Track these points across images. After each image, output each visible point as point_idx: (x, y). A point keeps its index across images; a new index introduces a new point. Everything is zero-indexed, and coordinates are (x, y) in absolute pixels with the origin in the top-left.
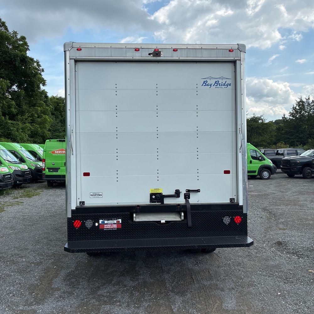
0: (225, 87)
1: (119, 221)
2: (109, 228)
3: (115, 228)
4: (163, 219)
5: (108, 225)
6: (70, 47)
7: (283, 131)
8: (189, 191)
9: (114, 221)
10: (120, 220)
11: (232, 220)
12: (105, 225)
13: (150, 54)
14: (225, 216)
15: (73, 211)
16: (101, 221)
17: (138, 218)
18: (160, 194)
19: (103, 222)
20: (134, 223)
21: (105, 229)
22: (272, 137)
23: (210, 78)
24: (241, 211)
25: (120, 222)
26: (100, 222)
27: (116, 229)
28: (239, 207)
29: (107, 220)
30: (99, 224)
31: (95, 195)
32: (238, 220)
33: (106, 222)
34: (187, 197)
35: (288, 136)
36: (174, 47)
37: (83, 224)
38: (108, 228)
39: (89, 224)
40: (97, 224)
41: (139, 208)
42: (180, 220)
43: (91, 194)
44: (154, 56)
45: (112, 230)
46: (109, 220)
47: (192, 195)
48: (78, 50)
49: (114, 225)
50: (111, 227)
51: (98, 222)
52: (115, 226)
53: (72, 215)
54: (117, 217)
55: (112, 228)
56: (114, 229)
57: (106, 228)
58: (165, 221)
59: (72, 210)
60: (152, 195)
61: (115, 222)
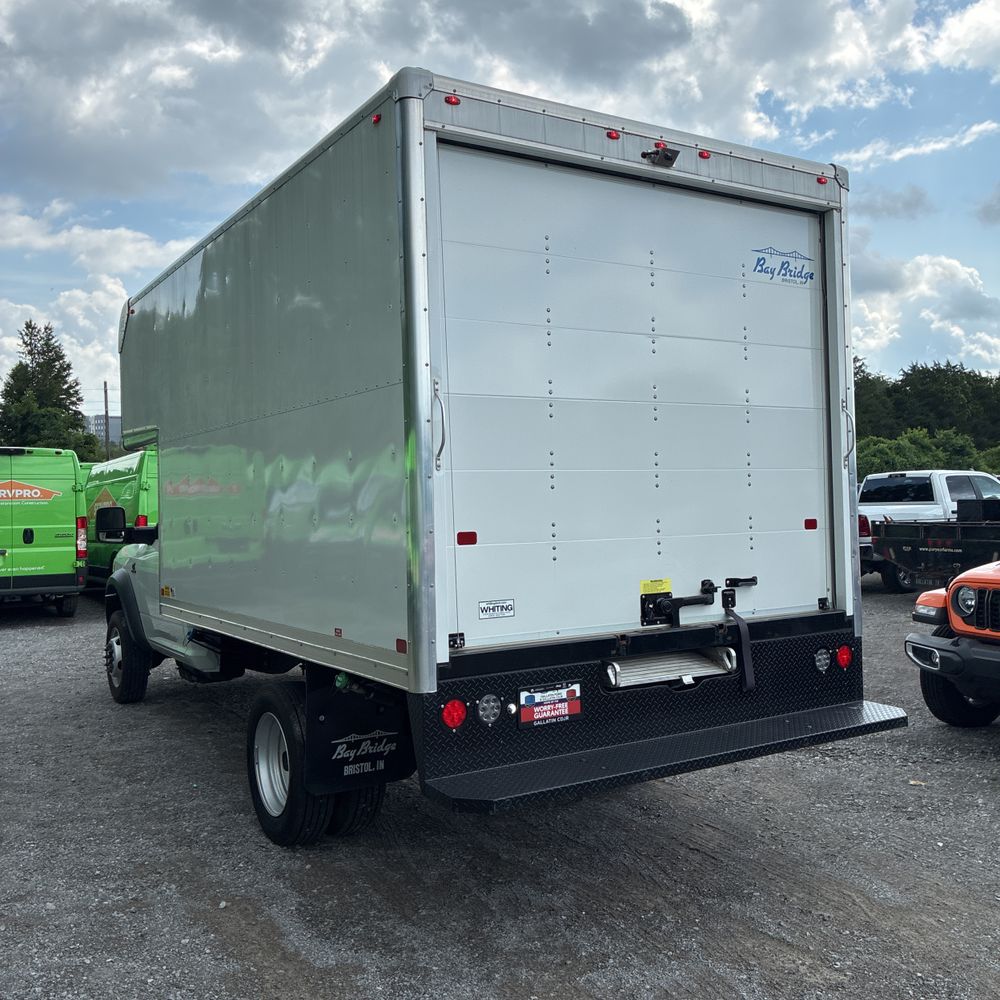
0: (801, 282)
1: (574, 691)
2: (549, 718)
3: (564, 716)
4: (688, 672)
5: (545, 708)
6: (426, 87)
8: (734, 583)
9: (560, 691)
10: (576, 687)
11: (833, 658)
12: (536, 709)
13: (644, 155)
14: (820, 648)
15: (442, 671)
16: (524, 695)
17: (625, 676)
18: (667, 595)
19: (530, 699)
20: (613, 693)
21: (537, 720)
23: (772, 252)
24: (849, 630)
25: (578, 694)
26: (523, 702)
27: (567, 718)
28: (846, 620)
29: (541, 692)
30: (519, 707)
31: (493, 609)
32: (844, 657)
33: (538, 697)
34: (729, 601)
36: (703, 146)
37: (473, 712)
38: (545, 719)
39: (488, 709)
40: (513, 708)
41: (624, 642)
42: (724, 672)
43: (483, 605)
44: (654, 163)
45: (557, 723)
46: (547, 691)
47: (740, 595)
48: (448, 101)
49: (560, 705)
50: (553, 713)
51: (517, 701)
52: (564, 709)
53: (439, 685)
54: (564, 678)
55: (556, 717)
56: (562, 719)
57: (539, 720)
58: (694, 678)
59: (438, 664)
60: (646, 599)
61: (563, 693)
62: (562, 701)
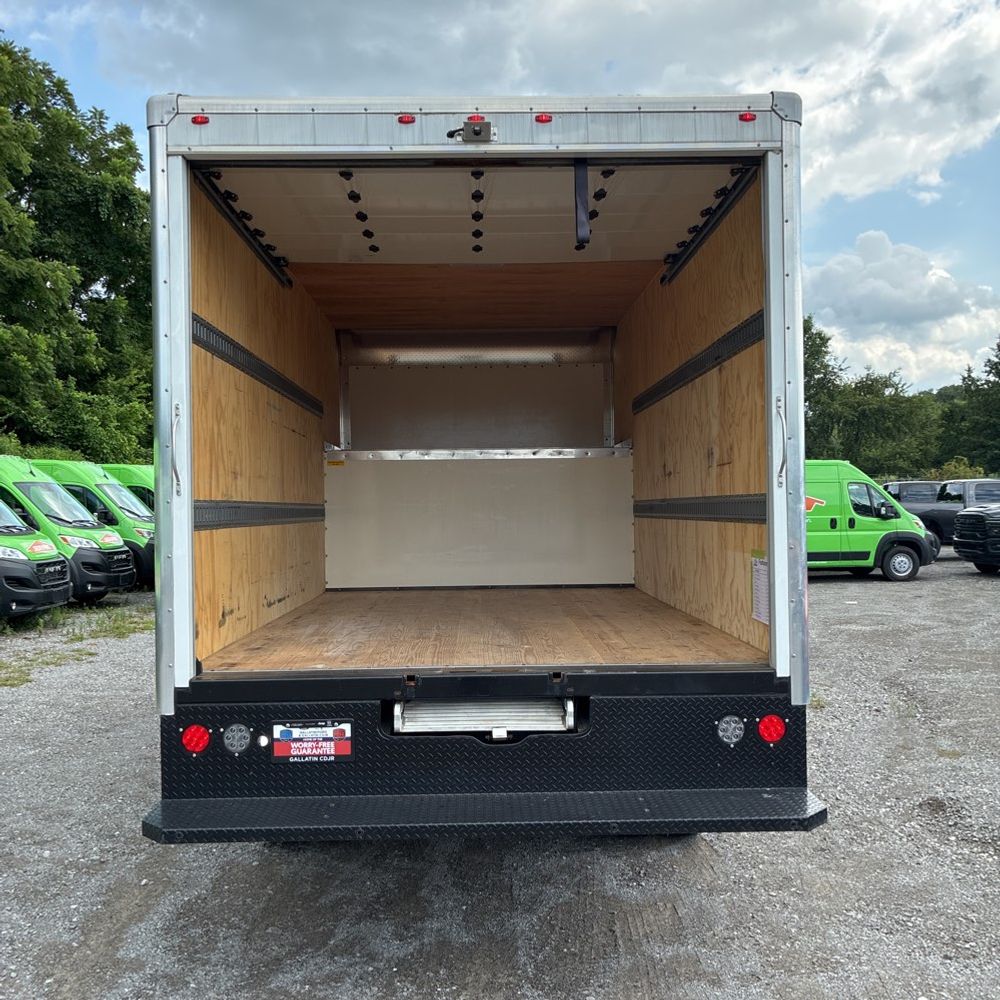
1: (343, 731)
2: (308, 756)
3: (328, 756)
4: (501, 721)
5: (305, 745)
6: (169, 113)
7: (965, 424)
9: (324, 729)
10: (347, 728)
11: (750, 730)
12: (293, 745)
13: (451, 135)
14: (726, 714)
15: (179, 693)
16: (278, 730)
17: (411, 722)
19: (286, 733)
20: (395, 738)
21: (294, 757)
22: (927, 443)
24: (781, 696)
25: (348, 734)
26: (277, 734)
27: (332, 758)
28: (776, 681)
29: (300, 727)
30: (272, 740)
32: (772, 729)
33: (296, 733)
35: (982, 439)
36: (542, 108)
37: (217, 739)
38: (304, 756)
39: (236, 738)
40: (264, 741)
41: (412, 684)
44: (465, 141)
45: (319, 762)
46: (308, 727)
48: (195, 121)
49: (324, 744)
50: (314, 751)
51: (269, 733)
52: (329, 749)
53: (177, 709)
54: (334, 716)
55: (319, 756)
56: (326, 758)
57: (297, 756)
58: (509, 733)
59: (176, 689)
61: (329, 732)
62: (326, 739)
